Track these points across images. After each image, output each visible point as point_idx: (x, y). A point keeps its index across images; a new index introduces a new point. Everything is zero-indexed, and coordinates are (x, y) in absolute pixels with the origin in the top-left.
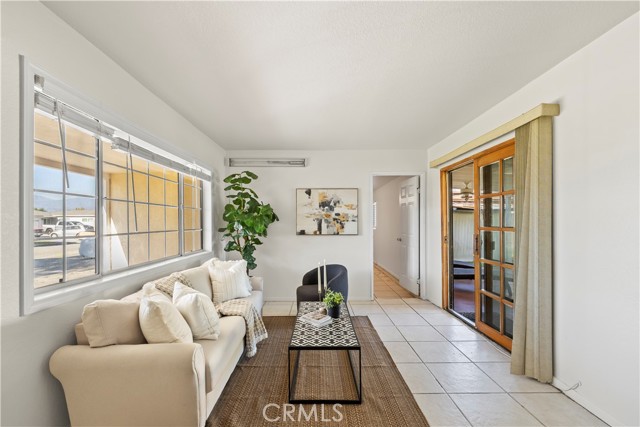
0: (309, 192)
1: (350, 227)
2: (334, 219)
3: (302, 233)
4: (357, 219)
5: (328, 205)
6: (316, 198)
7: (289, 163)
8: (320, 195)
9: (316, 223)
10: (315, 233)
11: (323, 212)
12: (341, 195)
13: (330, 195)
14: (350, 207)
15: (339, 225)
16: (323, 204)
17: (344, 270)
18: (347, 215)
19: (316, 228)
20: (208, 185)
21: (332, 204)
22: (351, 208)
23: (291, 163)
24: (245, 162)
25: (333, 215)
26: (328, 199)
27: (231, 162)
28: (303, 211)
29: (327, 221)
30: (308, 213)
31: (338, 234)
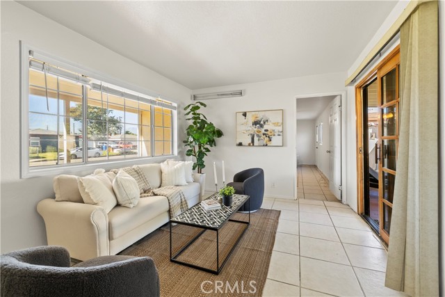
0: (245, 115)
1: (276, 140)
2: (264, 134)
3: (240, 144)
4: (282, 134)
5: (259, 124)
6: (251, 119)
7: (231, 94)
8: (253, 116)
9: (250, 137)
10: (249, 145)
11: (255, 129)
12: (269, 115)
13: (260, 116)
14: (276, 124)
15: (268, 138)
16: (255, 123)
17: (262, 171)
18: (274, 131)
19: (250, 141)
20: (175, 112)
21: (262, 123)
22: (277, 126)
23: (234, 94)
24: (203, 97)
25: (263, 131)
26: (259, 119)
27: (195, 97)
28: (241, 128)
29: (258, 136)
30: (244, 130)
31: (267, 145)
